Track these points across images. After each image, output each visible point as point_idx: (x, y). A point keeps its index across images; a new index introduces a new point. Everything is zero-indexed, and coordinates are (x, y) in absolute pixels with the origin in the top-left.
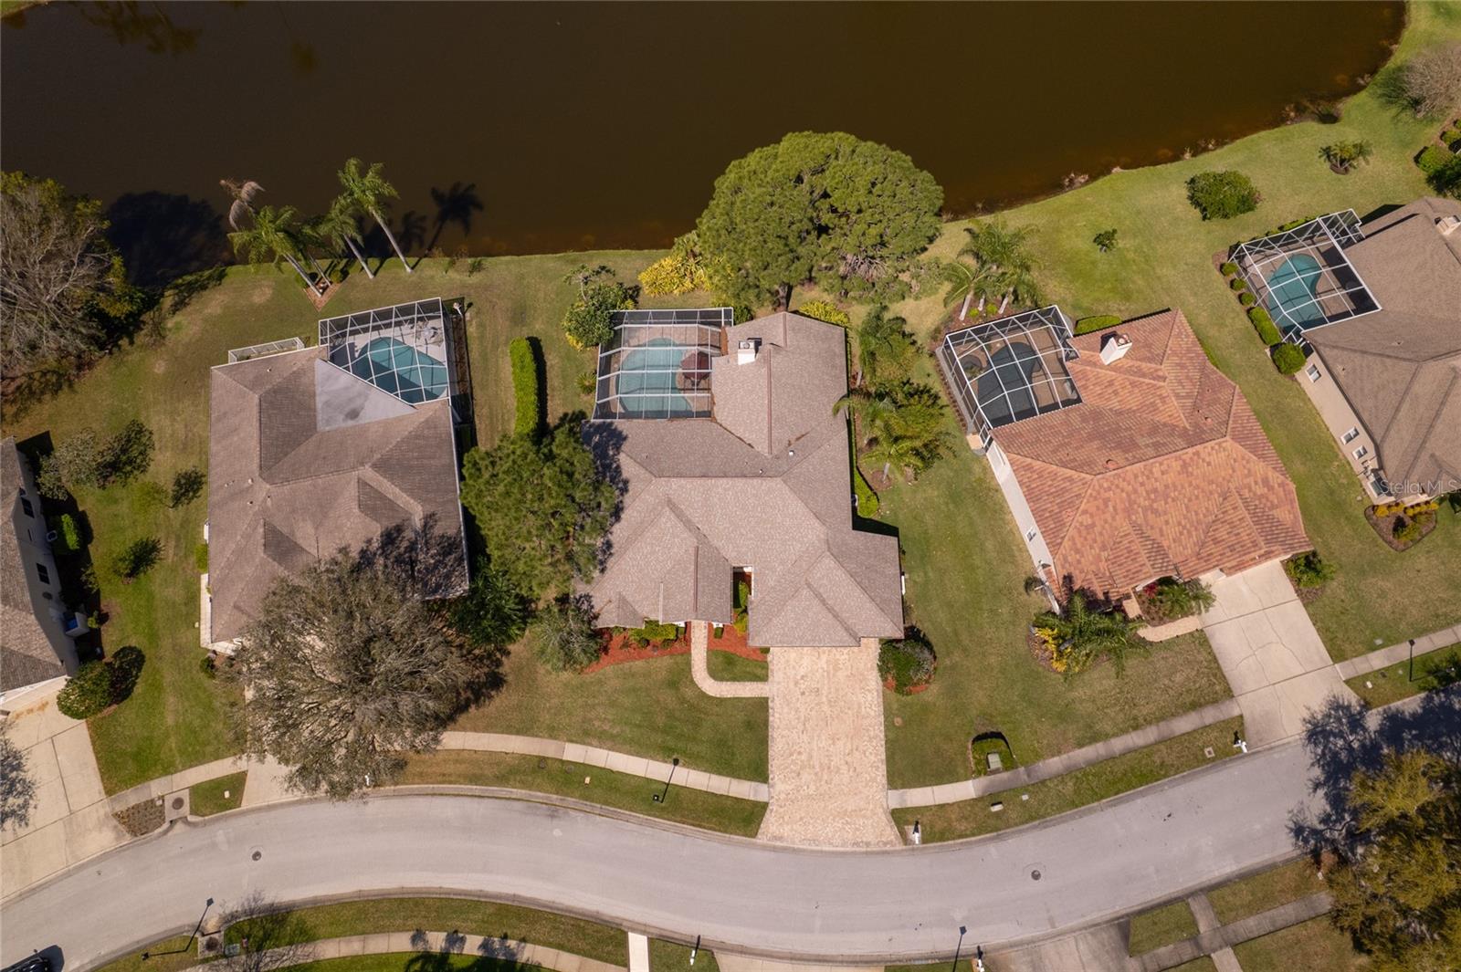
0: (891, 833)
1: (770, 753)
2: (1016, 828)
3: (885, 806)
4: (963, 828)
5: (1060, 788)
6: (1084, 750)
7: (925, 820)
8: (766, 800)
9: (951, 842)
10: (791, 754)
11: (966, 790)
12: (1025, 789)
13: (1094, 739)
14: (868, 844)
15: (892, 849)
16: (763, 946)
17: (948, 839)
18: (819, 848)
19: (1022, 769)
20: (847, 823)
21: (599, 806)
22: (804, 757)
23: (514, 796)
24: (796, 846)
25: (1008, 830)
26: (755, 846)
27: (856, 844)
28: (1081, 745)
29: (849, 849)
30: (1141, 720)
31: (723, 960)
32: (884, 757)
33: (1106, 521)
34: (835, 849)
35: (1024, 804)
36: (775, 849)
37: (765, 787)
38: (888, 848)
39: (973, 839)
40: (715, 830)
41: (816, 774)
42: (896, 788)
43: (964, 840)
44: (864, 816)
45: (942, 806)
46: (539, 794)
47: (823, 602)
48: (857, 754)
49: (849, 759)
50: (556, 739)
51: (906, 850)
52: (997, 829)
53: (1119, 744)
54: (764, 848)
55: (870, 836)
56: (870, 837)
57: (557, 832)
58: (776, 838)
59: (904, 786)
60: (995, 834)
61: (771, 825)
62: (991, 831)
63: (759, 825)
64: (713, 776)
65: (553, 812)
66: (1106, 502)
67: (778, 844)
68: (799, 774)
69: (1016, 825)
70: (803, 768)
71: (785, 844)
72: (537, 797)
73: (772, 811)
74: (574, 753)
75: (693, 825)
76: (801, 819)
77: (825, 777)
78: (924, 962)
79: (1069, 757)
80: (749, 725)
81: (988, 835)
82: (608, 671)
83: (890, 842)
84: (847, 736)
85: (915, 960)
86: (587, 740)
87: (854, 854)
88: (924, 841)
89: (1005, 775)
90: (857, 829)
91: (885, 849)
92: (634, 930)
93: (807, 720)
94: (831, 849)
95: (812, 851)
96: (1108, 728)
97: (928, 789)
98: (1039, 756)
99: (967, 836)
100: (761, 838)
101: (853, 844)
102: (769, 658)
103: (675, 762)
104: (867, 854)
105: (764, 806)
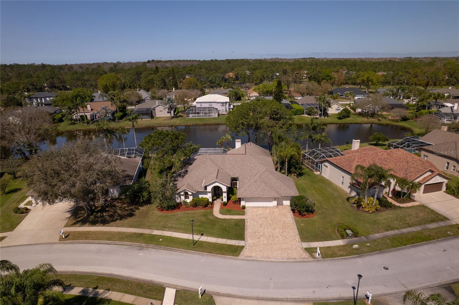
0: (306, 255)
1: (246, 232)
2: (368, 254)
3: (301, 247)
4: (341, 254)
5: (384, 242)
6: (389, 232)
8: (244, 245)
9: (336, 258)
10: (255, 233)
11: (340, 242)
12: (367, 242)
13: (392, 229)
14: (295, 259)
15: (307, 260)
16: (240, 294)
18: (271, 260)
19: (363, 237)
20: (283, 252)
21: (164, 247)
22: (261, 234)
24: (258, 260)
26: (238, 259)
28: (387, 231)
29: (286, 260)
30: (411, 225)
31: (217, 299)
32: (298, 233)
34: (278, 260)
35: (368, 247)
36: (248, 260)
37: (243, 242)
38: (305, 260)
40: (218, 254)
41: (267, 238)
42: (305, 242)
44: (291, 250)
45: (329, 247)
46: (137, 243)
48: (285, 233)
49: (282, 234)
50: (150, 229)
51: (314, 261)
54: (243, 260)
55: (295, 255)
57: (141, 254)
58: (248, 257)
59: (309, 241)
60: (358, 255)
61: (245, 253)
62: (356, 255)
63: (240, 253)
65: (141, 249)
67: (250, 258)
68: (259, 238)
70: (261, 236)
71: (253, 259)
72: (136, 244)
73: (246, 248)
74: (156, 232)
76: (261, 251)
77: (271, 239)
78: (335, 301)
79: (383, 234)
80: (236, 225)
83: (306, 258)
84: (280, 228)
85: (331, 300)
86: (164, 229)
88: (323, 258)
89: (355, 239)
90: (289, 254)
91: (304, 260)
92: (169, 287)
93: (261, 224)
94: (276, 260)
95: (267, 261)
96: (397, 226)
97: (321, 242)
98: (369, 233)
99: (344, 256)
100: (241, 257)
101: (288, 259)
102: (245, 210)
103: (202, 235)
104: (295, 262)
105: (243, 247)
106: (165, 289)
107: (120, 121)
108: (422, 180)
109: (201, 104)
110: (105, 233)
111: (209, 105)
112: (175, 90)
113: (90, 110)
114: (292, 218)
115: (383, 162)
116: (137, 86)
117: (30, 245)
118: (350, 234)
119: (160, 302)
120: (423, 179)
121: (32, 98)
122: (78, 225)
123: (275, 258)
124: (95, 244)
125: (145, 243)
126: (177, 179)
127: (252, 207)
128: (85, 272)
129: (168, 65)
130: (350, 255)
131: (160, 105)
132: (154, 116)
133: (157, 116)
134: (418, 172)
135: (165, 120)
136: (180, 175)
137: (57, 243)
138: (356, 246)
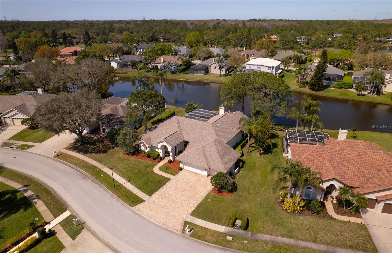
0: (180, 227)
1: (159, 190)
2: (234, 250)
3: (184, 219)
4: (210, 239)
5: (264, 245)
6: (283, 238)
7: (196, 230)
8: (145, 200)
9: (201, 241)
10: (165, 193)
11: (221, 229)
12: (247, 240)
13: (290, 237)
14: (168, 226)
15: (176, 232)
16: (101, 235)
17: (201, 240)
18: (149, 219)
19: (250, 233)
20: (166, 217)
21: (98, 181)
22: (168, 195)
23: (81, 171)
24: (142, 215)
25: (229, 249)
26: (129, 209)
27: (164, 225)
28: (283, 236)
29: (160, 225)
30: (319, 240)
31: (84, 232)
32: (196, 206)
33: (320, 160)
35: (243, 244)
36: (135, 213)
37: (149, 197)
38: (175, 231)
39: (212, 244)
40: (122, 200)
41: (168, 201)
42: (193, 216)
43: (208, 243)
44: (174, 218)
45: (206, 229)
46: (87, 173)
47: (205, 154)
48: (187, 202)
49: (183, 202)
50: (104, 165)
51: (181, 235)
52: (225, 246)
53: (302, 244)
54: (132, 211)
56: (171, 225)
57: (81, 181)
58: (138, 210)
59: (196, 217)
60: (223, 247)
61: (140, 206)
62: (221, 246)
63: (137, 204)
64: (136, 189)
65: (86, 177)
66: (321, 155)
67: (138, 212)
68: (163, 198)
69: (235, 249)
70: (166, 197)
71: (139, 213)
72: (86, 174)
73: (144, 203)
75: (118, 196)
76: (152, 209)
77: (171, 203)
79: (275, 238)
80: (159, 182)
81: (219, 246)
82: (133, 159)
83: (177, 230)
84: (188, 196)
87: (161, 227)
88: (191, 236)
89: (241, 231)
90: (168, 220)
91: (174, 231)
92: (70, 210)
93: (178, 188)
94: (154, 222)
95: (146, 219)
96: (300, 236)
97: (206, 222)
98: (260, 232)
99: (209, 242)
100: (134, 209)
101: (162, 224)
102: (180, 172)
103: (129, 181)
104: (165, 229)
105: (143, 201)
106: (67, 210)
107: (181, 73)
108: (382, 197)
109: (250, 66)
110: (78, 159)
111: (258, 68)
112: (245, 49)
113: (163, 62)
114: (207, 192)
115: (343, 163)
116: (217, 43)
117: (39, 155)
118: (238, 225)
119: (54, 218)
120: (385, 195)
121: (138, 48)
122: (71, 150)
123: (155, 220)
124: (66, 165)
125: (91, 175)
126: (146, 132)
127: (189, 171)
128: (43, 182)
129: (265, 24)
130: (216, 244)
131: (214, 63)
132: (209, 72)
133: (211, 73)
134: (380, 185)
135: (215, 77)
136: (150, 129)
137: (51, 158)
138: (229, 238)
